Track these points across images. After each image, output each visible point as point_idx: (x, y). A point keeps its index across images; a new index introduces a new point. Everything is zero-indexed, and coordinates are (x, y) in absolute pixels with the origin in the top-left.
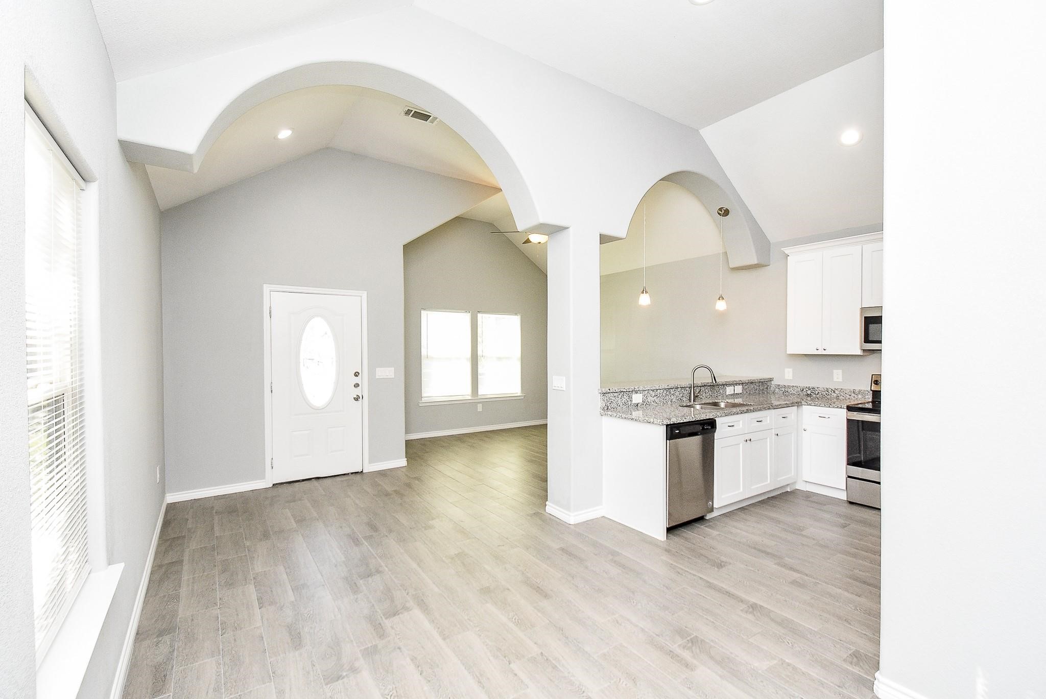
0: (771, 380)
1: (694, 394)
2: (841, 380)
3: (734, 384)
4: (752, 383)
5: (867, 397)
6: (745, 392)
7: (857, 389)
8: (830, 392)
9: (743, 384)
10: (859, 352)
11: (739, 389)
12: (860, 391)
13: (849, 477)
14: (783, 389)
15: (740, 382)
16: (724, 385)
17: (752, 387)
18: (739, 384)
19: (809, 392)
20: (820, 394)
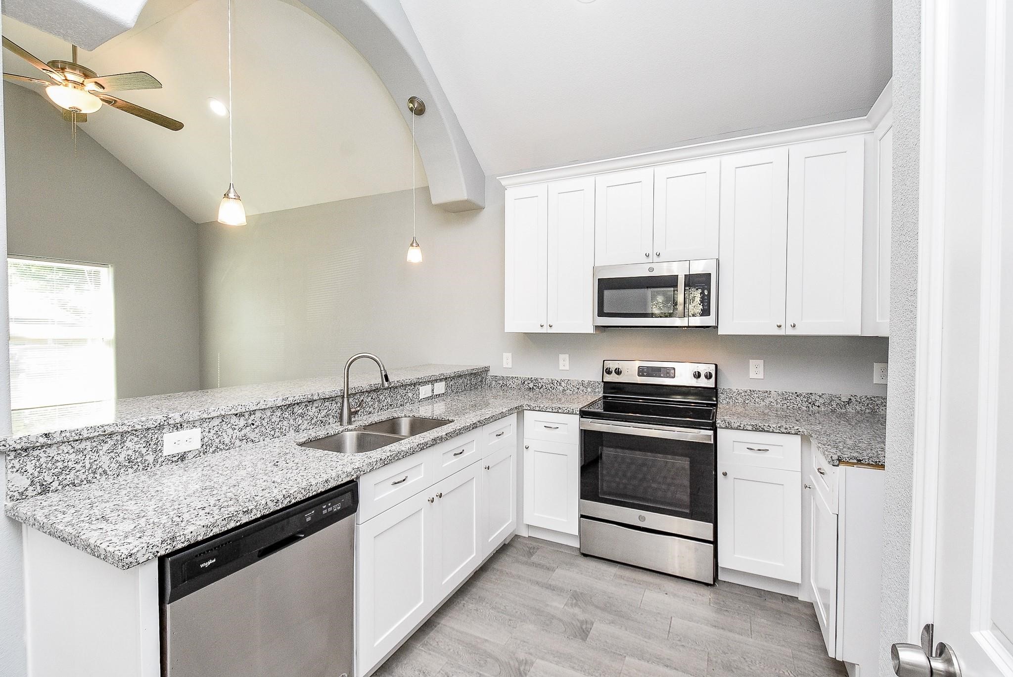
0: (486, 370)
1: (349, 409)
2: (567, 368)
3: (433, 381)
4: (460, 376)
5: (597, 390)
6: (449, 391)
7: (586, 380)
8: (555, 384)
9: (446, 378)
10: (591, 330)
11: (440, 387)
12: (589, 382)
13: (582, 516)
14: (501, 382)
15: (442, 377)
16: (415, 385)
17: (461, 381)
18: (441, 380)
19: (531, 385)
20: (544, 387)
